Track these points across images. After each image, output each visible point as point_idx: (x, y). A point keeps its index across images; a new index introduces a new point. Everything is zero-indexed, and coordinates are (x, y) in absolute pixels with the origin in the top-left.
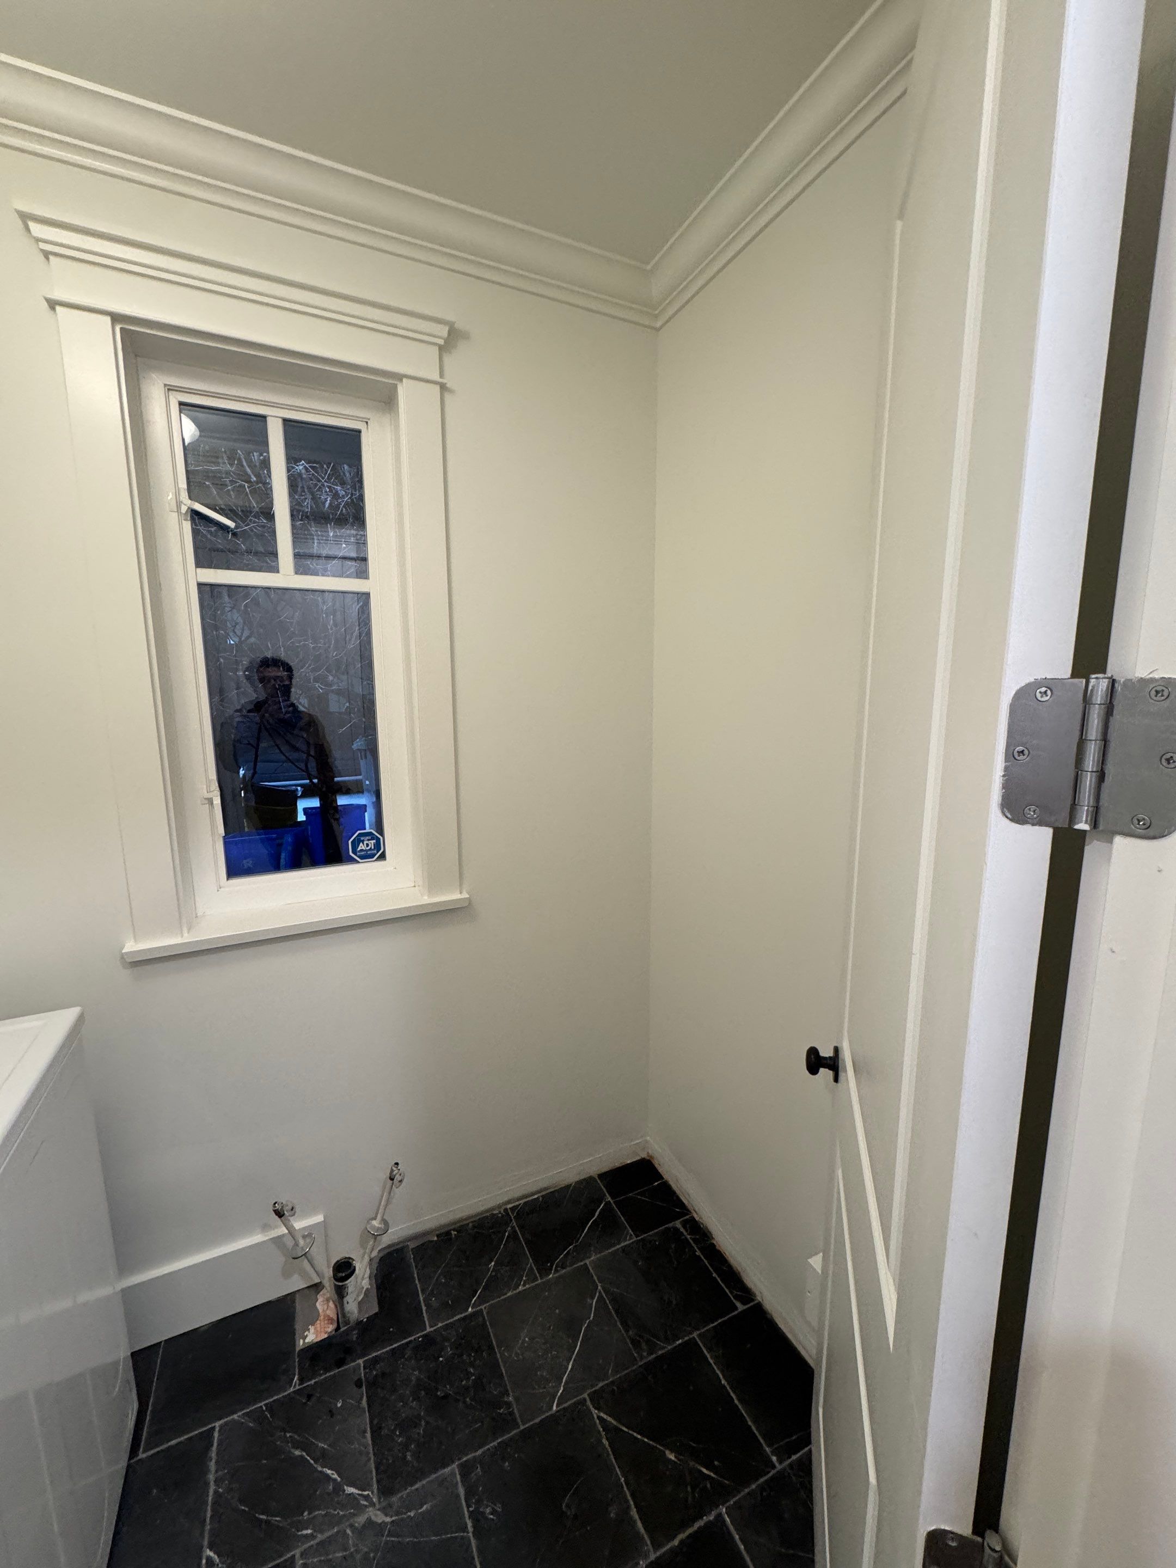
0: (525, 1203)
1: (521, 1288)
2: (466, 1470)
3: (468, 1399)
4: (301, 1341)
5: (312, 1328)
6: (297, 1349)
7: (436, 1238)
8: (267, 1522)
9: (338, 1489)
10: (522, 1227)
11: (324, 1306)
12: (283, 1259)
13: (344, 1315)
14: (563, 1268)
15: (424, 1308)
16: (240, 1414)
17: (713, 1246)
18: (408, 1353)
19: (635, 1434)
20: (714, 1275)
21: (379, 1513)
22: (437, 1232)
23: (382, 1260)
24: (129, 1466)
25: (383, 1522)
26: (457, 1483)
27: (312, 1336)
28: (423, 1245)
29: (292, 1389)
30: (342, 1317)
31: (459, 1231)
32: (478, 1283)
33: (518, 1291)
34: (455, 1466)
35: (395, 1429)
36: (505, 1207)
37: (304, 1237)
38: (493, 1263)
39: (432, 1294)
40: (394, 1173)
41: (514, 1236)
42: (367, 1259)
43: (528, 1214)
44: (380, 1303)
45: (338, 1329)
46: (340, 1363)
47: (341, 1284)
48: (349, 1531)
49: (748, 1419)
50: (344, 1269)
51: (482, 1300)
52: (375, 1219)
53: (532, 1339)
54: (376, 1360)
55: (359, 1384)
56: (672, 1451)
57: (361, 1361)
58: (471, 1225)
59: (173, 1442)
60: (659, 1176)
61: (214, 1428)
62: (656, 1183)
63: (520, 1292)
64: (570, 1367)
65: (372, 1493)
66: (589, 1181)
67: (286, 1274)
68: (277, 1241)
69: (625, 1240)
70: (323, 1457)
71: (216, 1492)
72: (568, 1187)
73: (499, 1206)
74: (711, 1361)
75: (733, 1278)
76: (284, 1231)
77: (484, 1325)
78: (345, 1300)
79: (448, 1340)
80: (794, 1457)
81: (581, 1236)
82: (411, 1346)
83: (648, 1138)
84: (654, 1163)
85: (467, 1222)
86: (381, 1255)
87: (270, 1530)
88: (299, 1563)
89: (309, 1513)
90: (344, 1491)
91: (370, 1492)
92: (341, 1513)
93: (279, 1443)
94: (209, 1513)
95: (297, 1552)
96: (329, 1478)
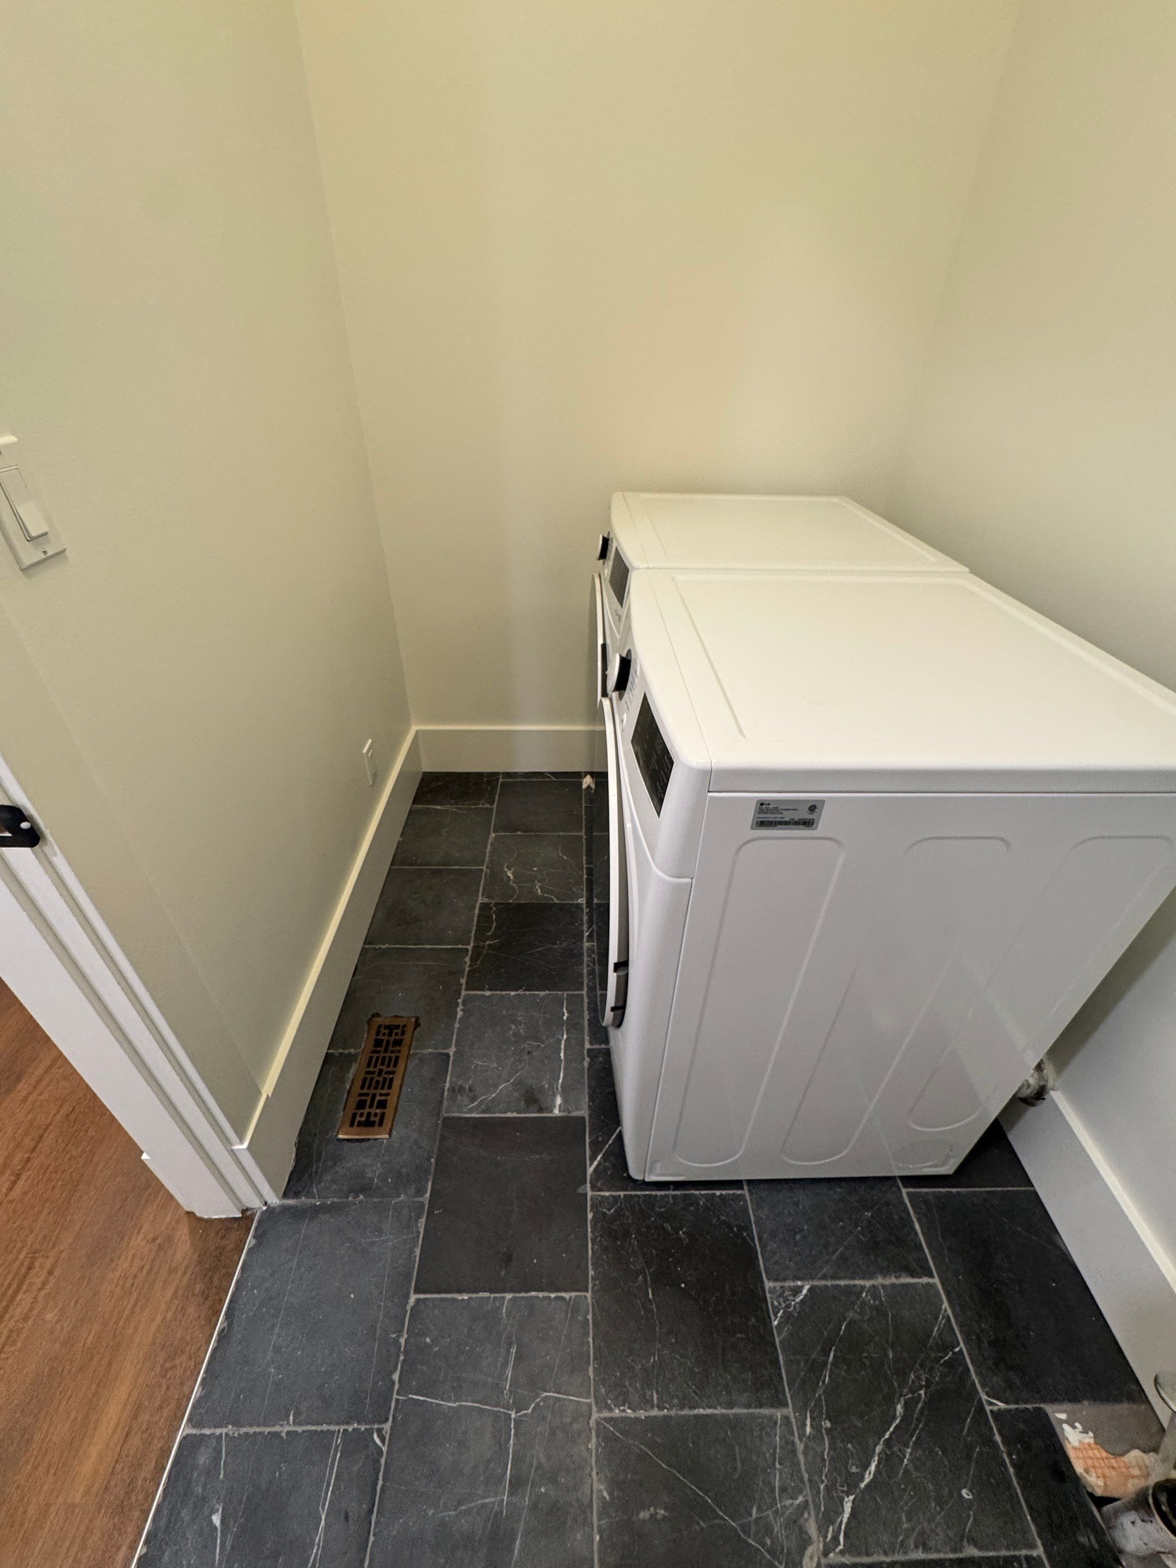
4: (1063, 1416)
5: (1089, 1438)
6: (1048, 1408)
8: (825, 1365)
11: (1132, 1467)
13: (1118, 1513)
16: (949, 1312)
24: (893, 1179)
27: (1073, 1438)
29: (984, 1397)
45: (1092, 1500)
46: (1034, 1502)
55: (1001, 1541)
57: (1039, 1550)
61: (932, 1276)
65: (840, 1552)
71: (863, 1287)
87: (816, 1368)
88: (778, 1414)
89: (827, 1429)
90: (848, 1494)
91: (841, 1547)
92: (822, 1487)
93: (912, 1376)
94: (842, 1283)
95: (789, 1411)
96: (866, 1466)
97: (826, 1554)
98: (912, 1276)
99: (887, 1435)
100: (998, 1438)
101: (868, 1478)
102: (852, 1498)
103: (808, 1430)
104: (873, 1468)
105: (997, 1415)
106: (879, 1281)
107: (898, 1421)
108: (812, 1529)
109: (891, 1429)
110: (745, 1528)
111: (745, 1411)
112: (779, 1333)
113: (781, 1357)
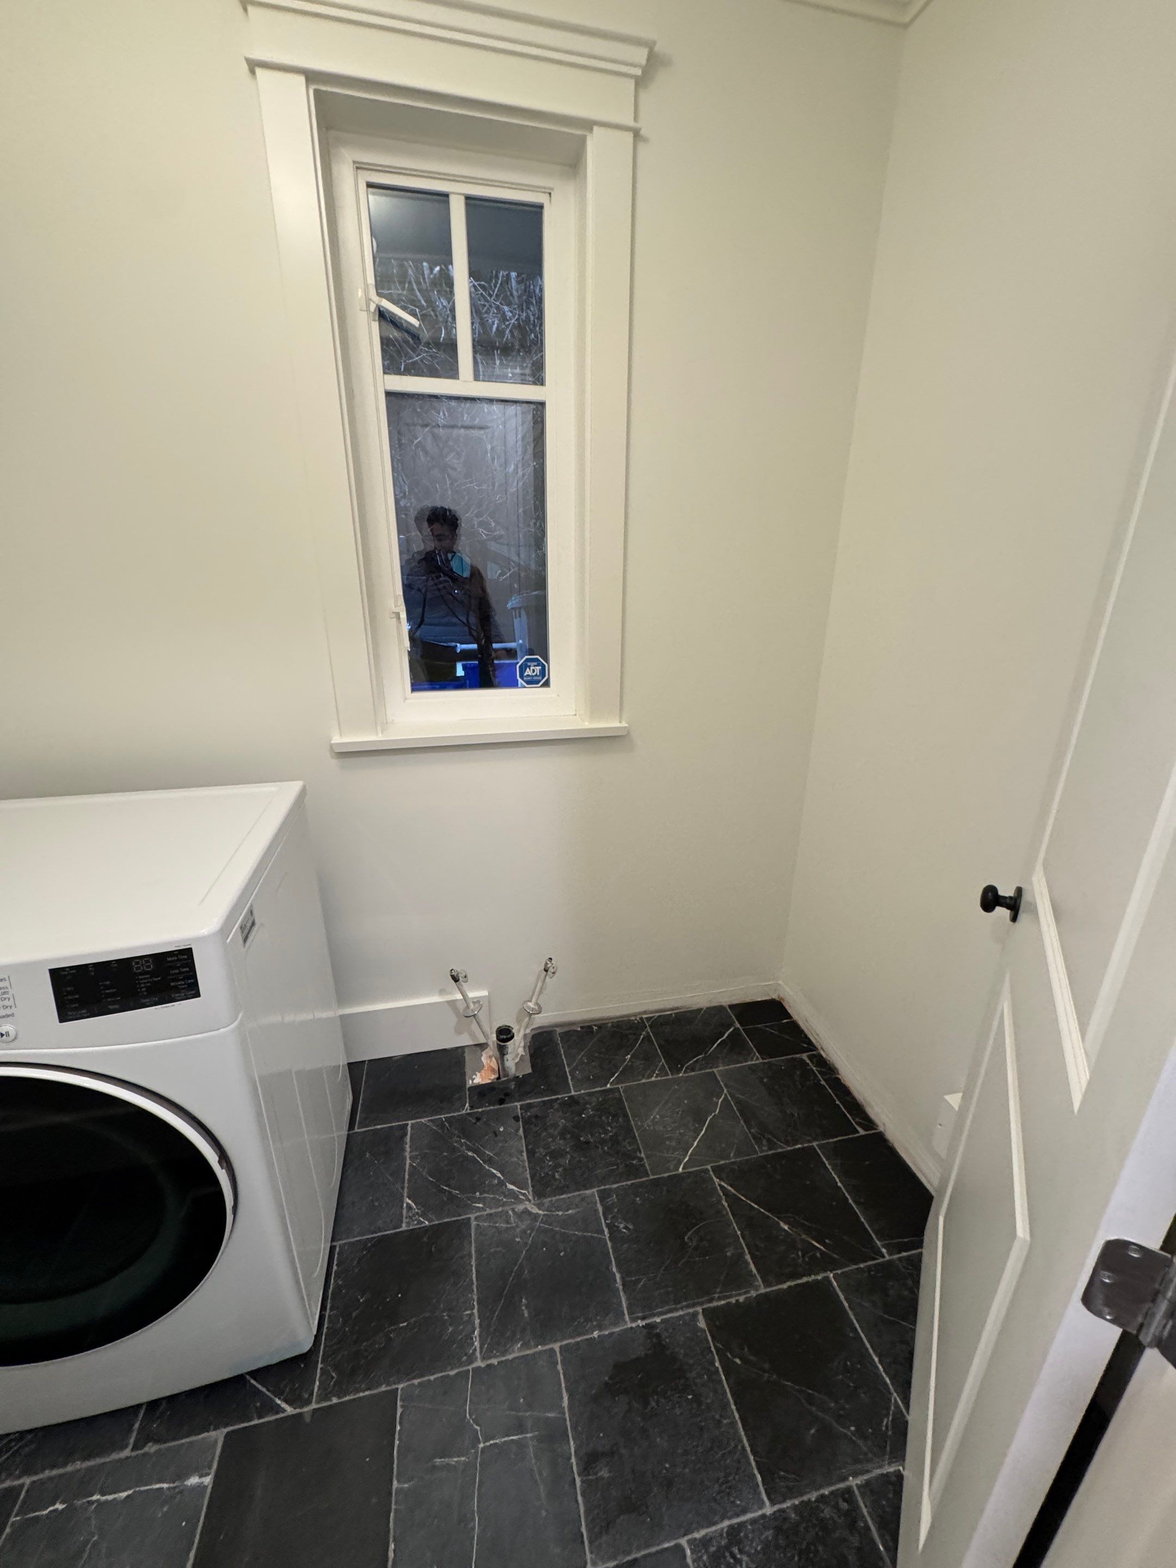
0: (659, 1016)
1: (653, 1079)
2: (604, 1195)
3: (606, 1148)
4: (471, 1082)
5: (478, 1074)
6: (468, 1086)
7: (579, 1029)
8: (450, 1192)
9: (502, 1183)
10: (655, 1034)
11: (488, 1059)
12: (455, 1019)
13: (504, 1069)
14: (693, 1070)
15: (570, 1078)
16: (427, 1119)
17: (839, 1079)
18: (556, 1106)
19: (752, 1204)
20: (838, 1102)
21: (534, 1207)
22: (580, 1025)
23: (533, 1037)
24: (348, 1135)
25: (537, 1213)
26: (596, 1203)
27: (478, 1080)
28: (569, 1031)
29: (464, 1112)
30: (502, 1070)
31: (600, 1027)
32: (617, 1068)
33: (650, 1080)
34: (595, 1190)
35: (545, 1155)
36: (640, 1016)
37: (474, 1003)
38: (629, 1056)
39: (576, 1069)
40: (549, 966)
41: (648, 1038)
42: (522, 1033)
43: (662, 1025)
44: (533, 1066)
45: (499, 1078)
46: (502, 1102)
47: (502, 1044)
48: (510, 1212)
49: (861, 1217)
50: (505, 1034)
51: (618, 1081)
52: (531, 1001)
53: (662, 1117)
54: (530, 1106)
55: (516, 1119)
56: (786, 1223)
57: (518, 1104)
58: (610, 1025)
59: (379, 1127)
60: (788, 1016)
61: (408, 1124)
62: (785, 1021)
63: (652, 1082)
64: (695, 1144)
65: (528, 1192)
66: (719, 1009)
67: (458, 1031)
68: (452, 1003)
69: (752, 1060)
70: (490, 1161)
71: (411, 1165)
72: (699, 1010)
73: (635, 1015)
74: (829, 1167)
75: (857, 1109)
76: (459, 996)
77: (620, 1099)
78: (506, 1057)
79: (590, 1103)
80: (904, 1254)
81: (710, 1049)
82: (558, 1102)
83: (780, 982)
84: (784, 1004)
85: (607, 1022)
86: (536, 1032)
87: (452, 1198)
88: (474, 1223)
89: (480, 1194)
90: (506, 1186)
91: (526, 1192)
92: (504, 1200)
93: (455, 1144)
94: (407, 1177)
95: (472, 1216)
96: (495, 1176)
97: (530, 1201)
98: (406, 1135)
99: (481, 1162)
100: (480, 1110)
101: (499, 1175)
102: (507, 1184)
103: (481, 1205)
104: (495, 1171)
105: (472, 1107)
106: (407, 1154)
107: (475, 1156)
108: (520, 1208)
109: (479, 1159)
110: (526, 1244)
111: (473, 1245)
112: (432, 1220)
113: (446, 1220)
